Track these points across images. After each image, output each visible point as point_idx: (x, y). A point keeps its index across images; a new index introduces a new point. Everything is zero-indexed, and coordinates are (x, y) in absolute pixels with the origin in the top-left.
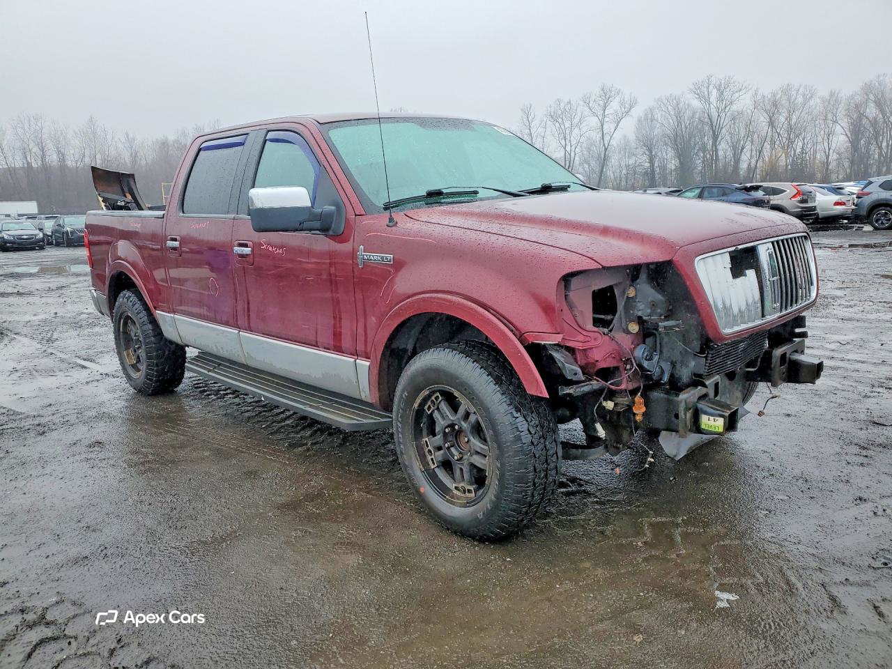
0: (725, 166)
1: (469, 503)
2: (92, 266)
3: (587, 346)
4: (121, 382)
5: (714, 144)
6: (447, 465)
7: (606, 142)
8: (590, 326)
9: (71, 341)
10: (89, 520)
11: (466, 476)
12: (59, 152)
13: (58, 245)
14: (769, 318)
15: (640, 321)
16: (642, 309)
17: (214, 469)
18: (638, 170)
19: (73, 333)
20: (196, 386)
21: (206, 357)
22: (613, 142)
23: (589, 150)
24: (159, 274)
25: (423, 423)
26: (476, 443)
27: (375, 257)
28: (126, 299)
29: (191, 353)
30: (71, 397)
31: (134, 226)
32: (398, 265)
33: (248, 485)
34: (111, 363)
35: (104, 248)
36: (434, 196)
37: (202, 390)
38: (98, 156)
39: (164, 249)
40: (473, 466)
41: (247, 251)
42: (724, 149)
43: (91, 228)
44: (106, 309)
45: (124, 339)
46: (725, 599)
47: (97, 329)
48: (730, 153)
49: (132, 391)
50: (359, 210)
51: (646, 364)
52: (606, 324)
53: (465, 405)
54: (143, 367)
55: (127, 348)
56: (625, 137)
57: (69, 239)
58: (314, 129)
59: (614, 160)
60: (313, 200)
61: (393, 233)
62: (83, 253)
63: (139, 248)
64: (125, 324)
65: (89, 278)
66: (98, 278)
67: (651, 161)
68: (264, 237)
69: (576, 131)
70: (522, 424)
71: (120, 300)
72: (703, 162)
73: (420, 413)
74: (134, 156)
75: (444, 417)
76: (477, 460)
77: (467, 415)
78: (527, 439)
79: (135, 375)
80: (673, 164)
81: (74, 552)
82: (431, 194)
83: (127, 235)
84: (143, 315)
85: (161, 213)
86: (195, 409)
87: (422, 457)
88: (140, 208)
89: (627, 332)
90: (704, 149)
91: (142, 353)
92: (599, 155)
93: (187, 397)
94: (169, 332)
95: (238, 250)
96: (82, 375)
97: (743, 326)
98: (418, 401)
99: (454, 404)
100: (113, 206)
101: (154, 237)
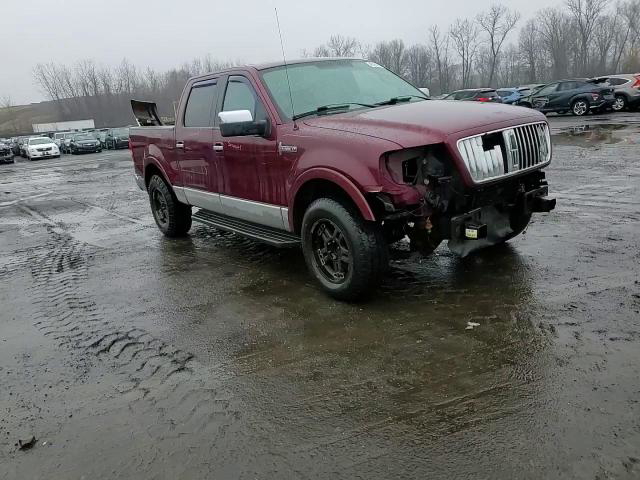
0: (593, 61)
1: (342, 281)
2: (135, 161)
3: (399, 193)
4: (157, 230)
5: (584, 45)
6: (330, 263)
7: (496, 50)
8: (401, 182)
9: (125, 208)
10: (145, 297)
11: (340, 268)
12: (105, 85)
13: (110, 148)
14: (510, 173)
15: (429, 178)
16: (431, 170)
17: (209, 273)
18: (521, 70)
19: (126, 204)
20: (198, 231)
21: (203, 213)
22: (502, 50)
23: (482, 57)
24: (173, 165)
25: (316, 242)
26: (343, 249)
27: (288, 148)
28: (156, 180)
29: (195, 210)
30: (128, 239)
31: (157, 135)
32: (300, 152)
33: (227, 279)
34: (150, 220)
35: (141, 149)
36: (322, 111)
37: (202, 233)
38: (131, 85)
39: (175, 148)
40: (342, 262)
41: (221, 148)
42: (593, 47)
43: (133, 138)
44: (144, 187)
45: (156, 204)
46: (471, 325)
47: (139, 201)
48: (598, 51)
49: (162, 234)
50: (279, 122)
51: (432, 201)
52: (411, 180)
53: (337, 229)
54: (167, 220)
55: (158, 209)
56: (511, 45)
57: (116, 145)
58: (254, 73)
59: (502, 63)
60: (255, 117)
61: (296, 134)
62: (128, 153)
63: (161, 148)
64: (156, 196)
65: (134, 169)
66: (138, 168)
67: (532, 63)
68: (229, 140)
69: (472, 43)
70: (364, 237)
71: (152, 181)
72: (575, 60)
73: (315, 235)
74: (154, 83)
75: (327, 237)
76: (343, 258)
77: (338, 234)
78: (366, 244)
79: (164, 225)
80: (550, 63)
81: (138, 311)
82: (320, 110)
83: (154, 141)
84: (165, 190)
85: (172, 127)
86: (198, 243)
87: (318, 260)
88: (161, 124)
89: (423, 184)
90: (575, 49)
91: (166, 211)
92: (491, 59)
93: (194, 236)
94: (181, 199)
95: (216, 147)
96: (134, 227)
97: (491, 178)
98: (313, 228)
99: (331, 229)
100: (144, 124)
101: (169, 141)
